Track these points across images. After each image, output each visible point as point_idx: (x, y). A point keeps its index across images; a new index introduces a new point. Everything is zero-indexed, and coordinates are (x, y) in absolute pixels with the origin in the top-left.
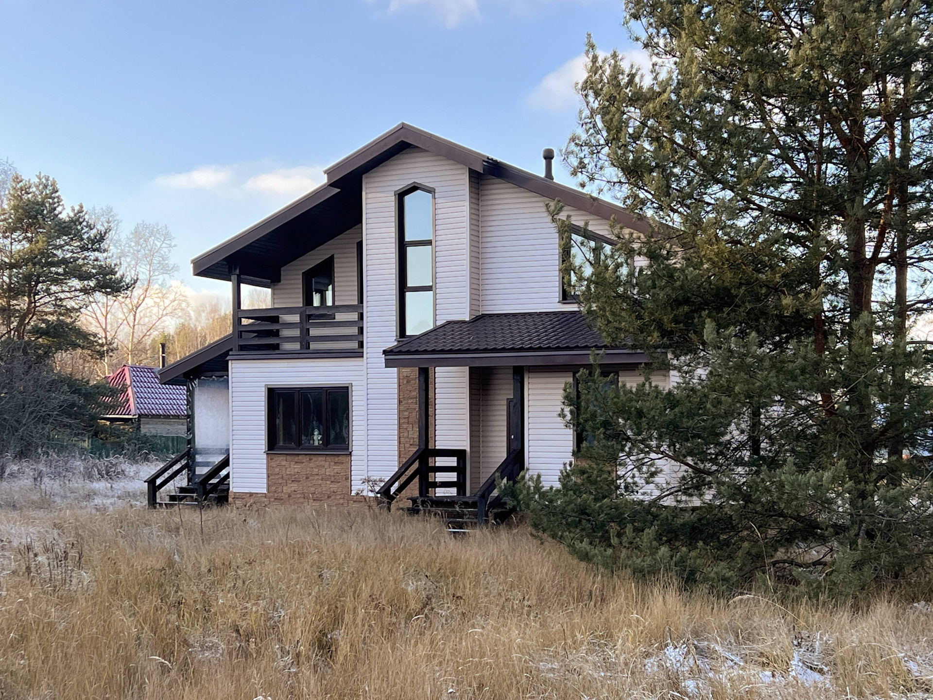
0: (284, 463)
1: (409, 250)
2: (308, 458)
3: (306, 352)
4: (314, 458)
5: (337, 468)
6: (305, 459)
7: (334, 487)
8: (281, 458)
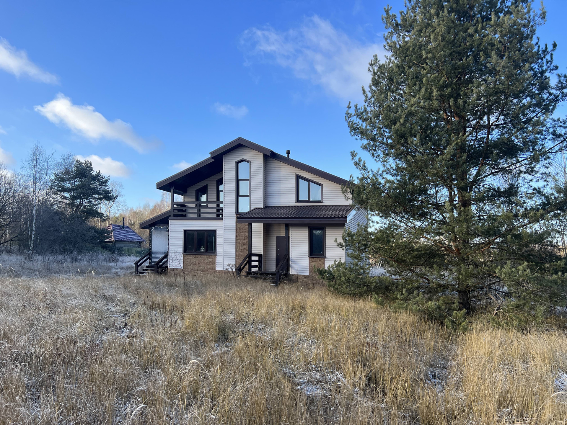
0: (190, 258)
1: (240, 182)
2: (199, 256)
3: (199, 218)
4: (202, 256)
5: (211, 260)
6: (198, 256)
7: (209, 267)
8: (189, 256)
